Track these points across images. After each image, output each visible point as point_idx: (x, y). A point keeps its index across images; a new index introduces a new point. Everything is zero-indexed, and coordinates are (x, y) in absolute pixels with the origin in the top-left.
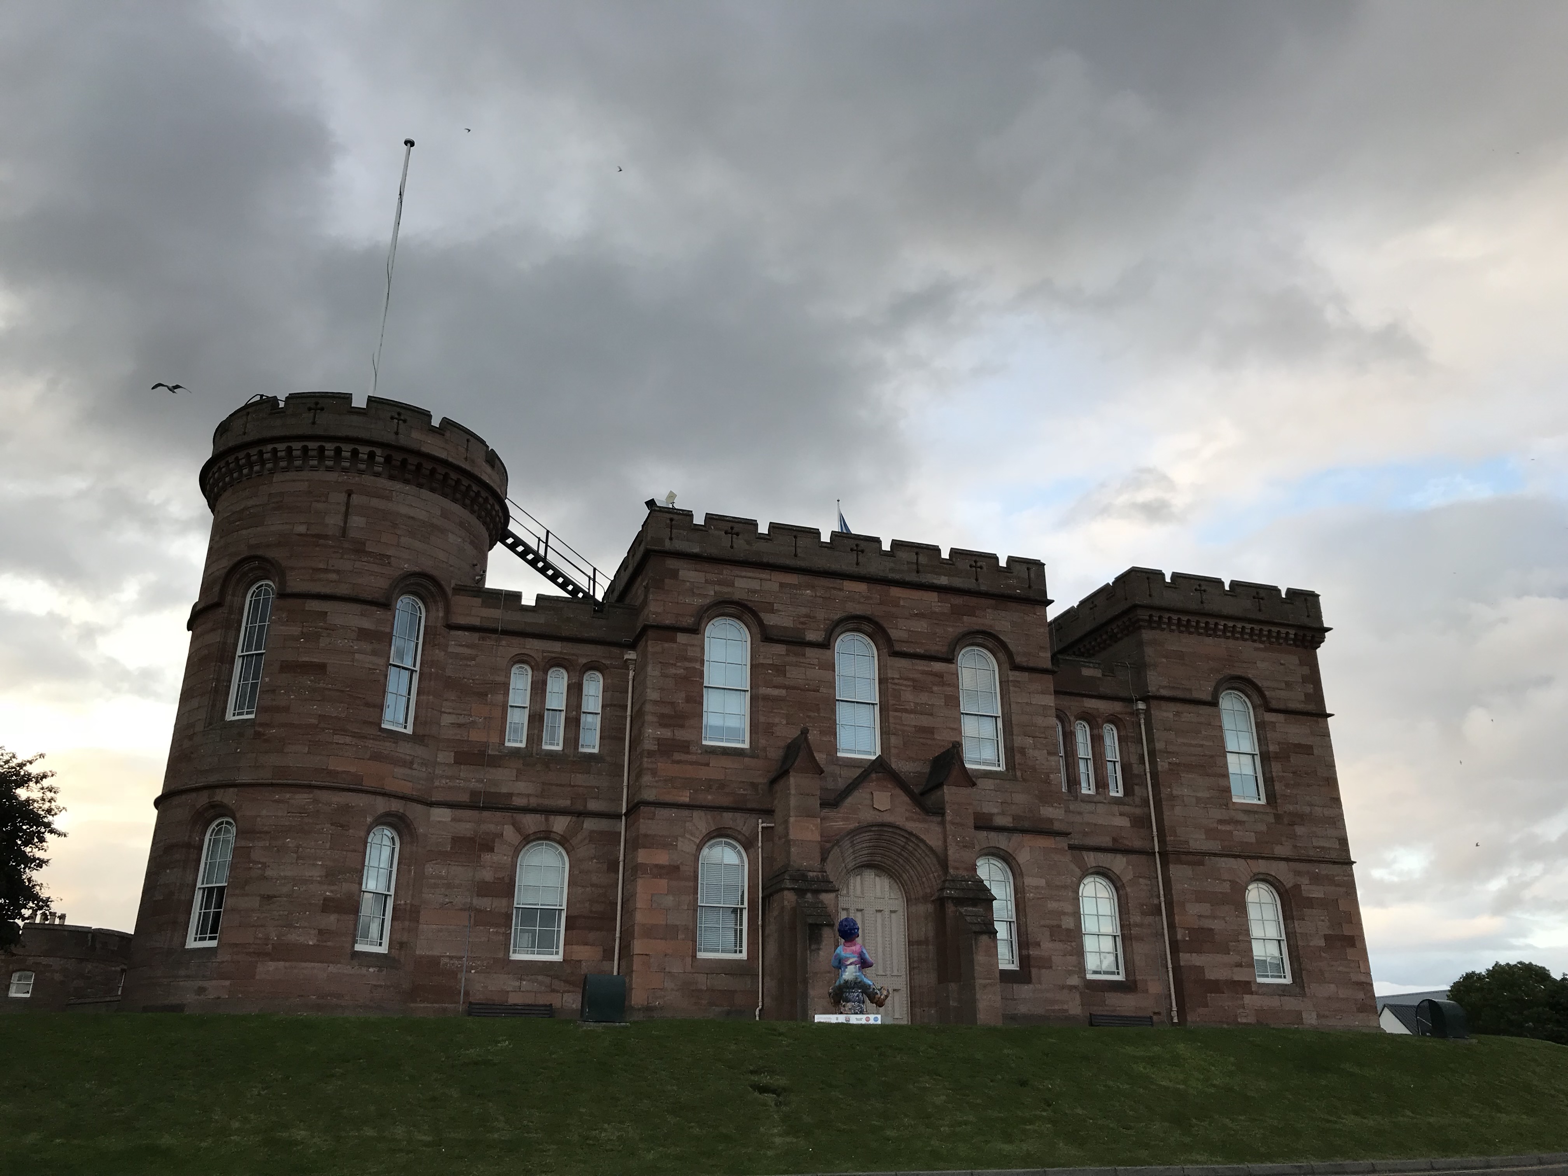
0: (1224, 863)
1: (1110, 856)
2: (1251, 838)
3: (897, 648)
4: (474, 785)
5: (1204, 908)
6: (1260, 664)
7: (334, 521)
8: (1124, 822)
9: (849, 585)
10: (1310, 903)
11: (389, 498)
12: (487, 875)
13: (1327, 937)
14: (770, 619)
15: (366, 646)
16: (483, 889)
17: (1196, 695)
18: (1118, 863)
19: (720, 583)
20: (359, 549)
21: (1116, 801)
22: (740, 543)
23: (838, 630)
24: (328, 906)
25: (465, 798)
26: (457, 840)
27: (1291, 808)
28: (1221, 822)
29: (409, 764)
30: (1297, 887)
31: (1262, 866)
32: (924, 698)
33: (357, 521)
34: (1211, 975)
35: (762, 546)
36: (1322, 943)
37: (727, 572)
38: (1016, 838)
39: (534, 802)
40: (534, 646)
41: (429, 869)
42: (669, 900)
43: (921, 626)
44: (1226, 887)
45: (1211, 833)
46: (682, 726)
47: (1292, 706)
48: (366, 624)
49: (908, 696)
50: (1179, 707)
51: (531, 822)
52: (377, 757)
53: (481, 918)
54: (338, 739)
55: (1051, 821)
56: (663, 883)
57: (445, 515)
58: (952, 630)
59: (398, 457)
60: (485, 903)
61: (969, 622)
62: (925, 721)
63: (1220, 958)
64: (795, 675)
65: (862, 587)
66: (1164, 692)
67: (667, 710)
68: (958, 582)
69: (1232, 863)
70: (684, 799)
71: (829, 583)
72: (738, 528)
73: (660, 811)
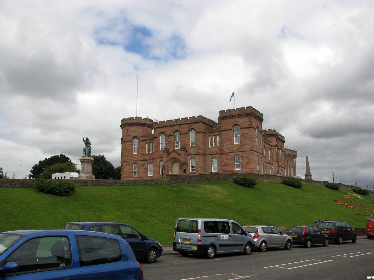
0: (230, 154)
1: (216, 155)
2: (236, 149)
3: (181, 133)
4: (143, 158)
5: (227, 160)
6: (241, 121)
7: (126, 133)
8: (218, 150)
9: (176, 126)
10: (244, 157)
11: (131, 129)
12: (145, 167)
13: (246, 162)
14: (166, 133)
15: (130, 146)
16: (145, 169)
17: (229, 129)
18: (217, 156)
19: (161, 130)
20: (129, 135)
21: (218, 147)
22: (163, 124)
23: (174, 133)
24: (129, 172)
25: (142, 160)
26: (142, 164)
27: (243, 143)
28: (231, 147)
29: (136, 157)
30: (243, 155)
31: (237, 153)
32: (185, 139)
33: (128, 132)
34: (227, 170)
35: (165, 124)
36: (245, 163)
37: (162, 129)
38: (195, 156)
39: (149, 159)
40: (148, 141)
41: (140, 168)
42: (156, 169)
43: (184, 130)
44: (231, 157)
45: (229, 149)
46: (157, 149)
47: (246, 127)
48: (130, 143)
49: (183, 140)
50: (226, 131)
51: (148, 161)
52: (132, 157)
53: (145, 172)
54: (129, 156)
55: (200, 153)
56: (156, 167)
57: (137, 128)
58: (189, 129)
59: (130, 124)
60: (145, 170)
61: (191, 127)
62: (184, 142)
63: (228, 167)
64: (169, 140)
65: (177, 126)
66: (224, 130)
67: (156, 147)
68: (189, 122)
69: (232, 153)
70: (158, 157)
71: (173, 127)
72: (163, 122)
73: (155, 159)
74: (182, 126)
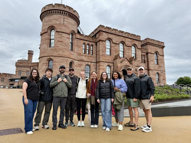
0: (154, 71)
2: (157, 68)
3: (126, 45)
6: (158, 50)
7: (62, 22)
8: (145, 66)
9: (121, 37)
10: (161, 75)
11: (68, 20)
13: (163, 79)
14: (113, 40)
19: (108, 35)
20: (66, 26)
22: (110, 31)
25: (79, 60)
26: (79, 65)
27: (160, 65)
28: (154, 67)
29: (73, 55)
32: (129, 51)
33: (65, 22)
46: (104, 53)
47: (161, 55)
56: (103, 70)
58: (132, 44)
59: (70, 14)
62: (128, 54)
66: (150, 52)
67: (102, 51)
68: (132, 38)
70: (105, 61)
71: (119, 36)
72: (110, 29)
73: (102, 62)
74: (126, 38)
